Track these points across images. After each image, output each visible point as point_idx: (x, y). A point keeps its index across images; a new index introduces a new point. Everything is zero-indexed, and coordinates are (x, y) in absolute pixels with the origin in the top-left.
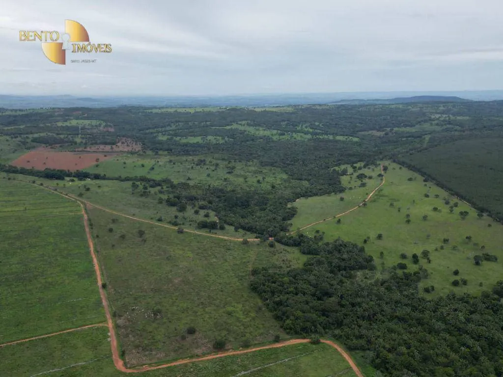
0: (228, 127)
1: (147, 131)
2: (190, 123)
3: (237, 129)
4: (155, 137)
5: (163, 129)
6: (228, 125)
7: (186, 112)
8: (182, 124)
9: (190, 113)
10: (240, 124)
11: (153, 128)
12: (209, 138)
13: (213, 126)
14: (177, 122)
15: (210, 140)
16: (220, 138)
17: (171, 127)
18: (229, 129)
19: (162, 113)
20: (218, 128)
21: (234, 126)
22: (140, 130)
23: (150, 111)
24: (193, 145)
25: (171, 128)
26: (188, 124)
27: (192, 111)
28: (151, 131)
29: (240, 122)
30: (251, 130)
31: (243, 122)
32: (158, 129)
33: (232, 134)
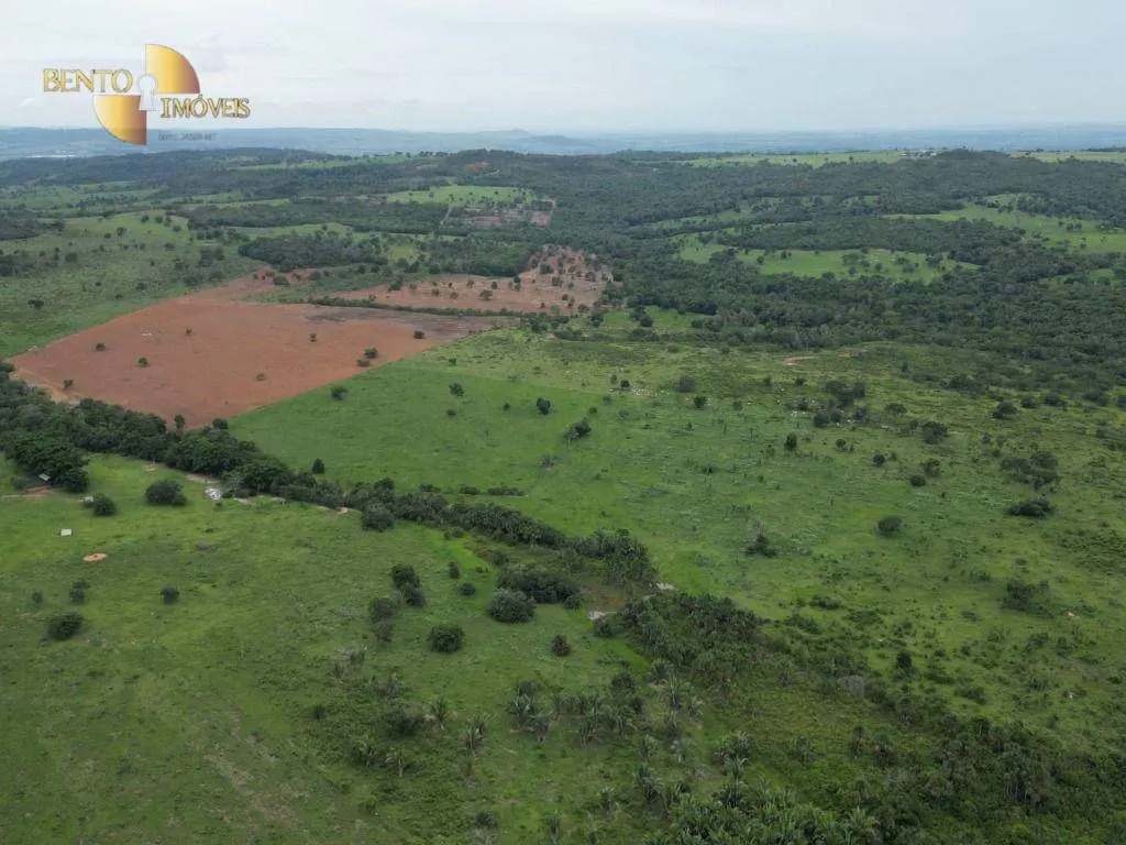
0: (949, 217)
2: (805, 199)
3: (983, 226)
4: (675, 248)
5: (709, 219)
6: (947, 208)
7: (795, 165)
8: (776, 200)
9: (810, 167)
10: (993, 206)
11: (677, 217)
12: (875, 257)
13: (886, 210)
14: (759, 195)
15: (878, 267)
16: (919, 258)
17: (738, 211)
18: (955, 224)
19: (719, 169)
20: (907, 217)
21: (971, 213)
22: (633, 223)
24: (806, 290)
25: (736, 217)
26: (798, 203)
28: (667, 225)
29: (992, 199)
30: (1047, 230)
31: (1004, 199)
32: (690, 219)
33: (970, 244)
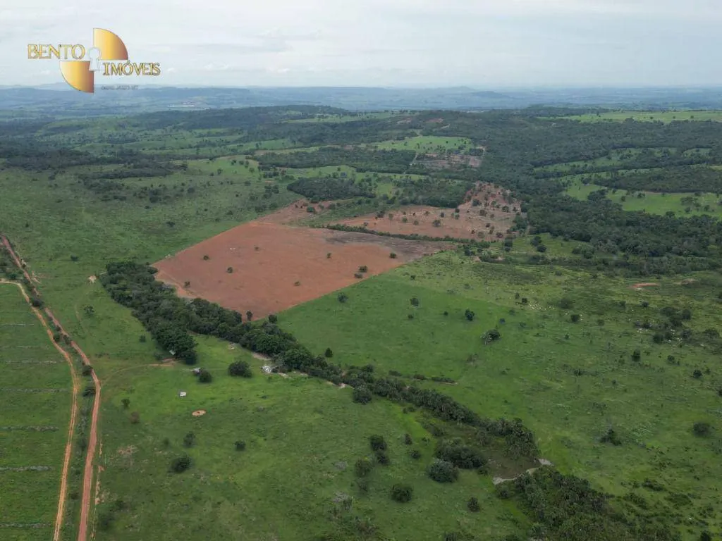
1: (551, 169)
2: (657, 150)
4: (564, 187)
5: (589, 164)
7: (652, 121)
8: (638, 152)
9: (662, 124)
11: (567, 162)
12: (705, 199)
13: (715, 162)
14: (625, 146)
15: (707, 208)
17: (610, 158)
19: (598, 124)
23: (574, 118)
24: (654, 224)
25: (608, 163)
26: (652, 154)
27: (665, 119)
28: (560, 167)
32: (576, 164)
